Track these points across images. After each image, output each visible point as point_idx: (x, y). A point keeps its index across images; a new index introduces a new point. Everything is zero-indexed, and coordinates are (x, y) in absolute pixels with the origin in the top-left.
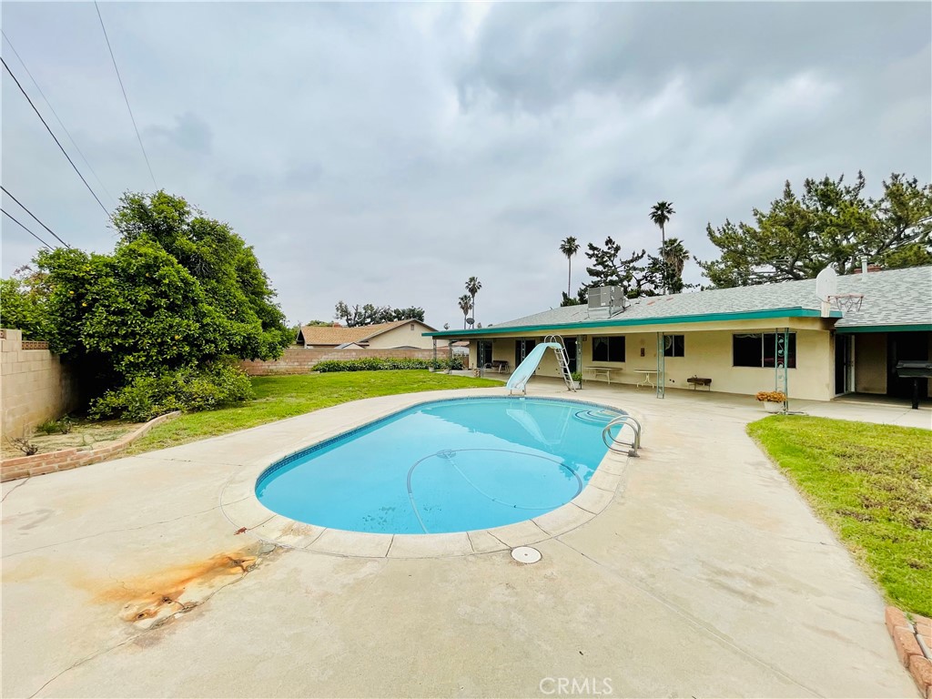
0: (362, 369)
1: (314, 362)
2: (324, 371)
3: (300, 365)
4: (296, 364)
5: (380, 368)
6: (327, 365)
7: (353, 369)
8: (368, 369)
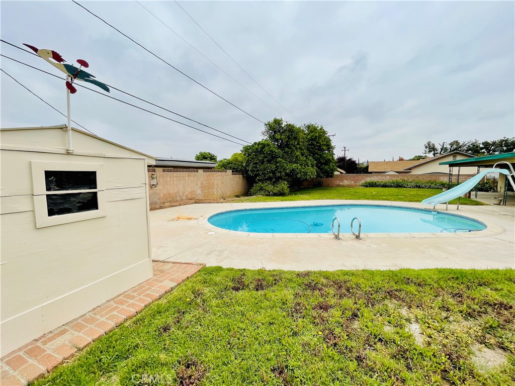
0: (391, 186)
1: (363, 182)
2: (367, 186)
3: (355, 183)
4: (353, 182)
5: (404, 187)
6: (369, 183)
7: (384, 186)
8: (396, 187)
